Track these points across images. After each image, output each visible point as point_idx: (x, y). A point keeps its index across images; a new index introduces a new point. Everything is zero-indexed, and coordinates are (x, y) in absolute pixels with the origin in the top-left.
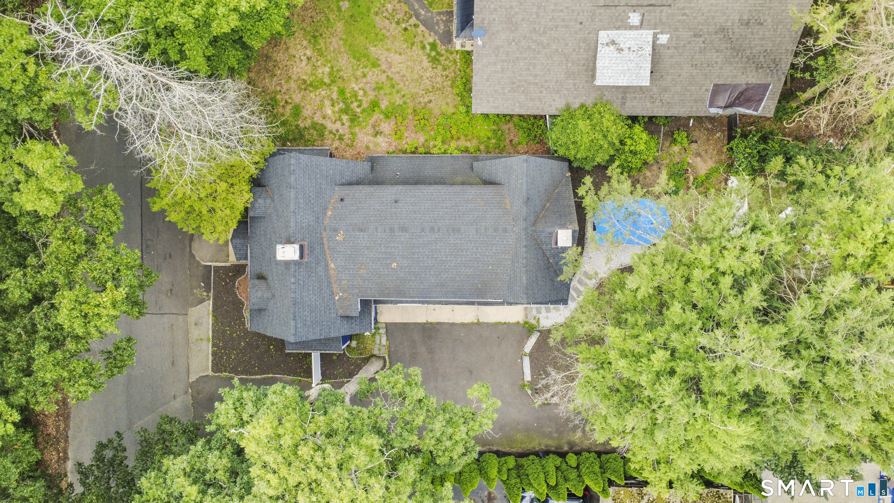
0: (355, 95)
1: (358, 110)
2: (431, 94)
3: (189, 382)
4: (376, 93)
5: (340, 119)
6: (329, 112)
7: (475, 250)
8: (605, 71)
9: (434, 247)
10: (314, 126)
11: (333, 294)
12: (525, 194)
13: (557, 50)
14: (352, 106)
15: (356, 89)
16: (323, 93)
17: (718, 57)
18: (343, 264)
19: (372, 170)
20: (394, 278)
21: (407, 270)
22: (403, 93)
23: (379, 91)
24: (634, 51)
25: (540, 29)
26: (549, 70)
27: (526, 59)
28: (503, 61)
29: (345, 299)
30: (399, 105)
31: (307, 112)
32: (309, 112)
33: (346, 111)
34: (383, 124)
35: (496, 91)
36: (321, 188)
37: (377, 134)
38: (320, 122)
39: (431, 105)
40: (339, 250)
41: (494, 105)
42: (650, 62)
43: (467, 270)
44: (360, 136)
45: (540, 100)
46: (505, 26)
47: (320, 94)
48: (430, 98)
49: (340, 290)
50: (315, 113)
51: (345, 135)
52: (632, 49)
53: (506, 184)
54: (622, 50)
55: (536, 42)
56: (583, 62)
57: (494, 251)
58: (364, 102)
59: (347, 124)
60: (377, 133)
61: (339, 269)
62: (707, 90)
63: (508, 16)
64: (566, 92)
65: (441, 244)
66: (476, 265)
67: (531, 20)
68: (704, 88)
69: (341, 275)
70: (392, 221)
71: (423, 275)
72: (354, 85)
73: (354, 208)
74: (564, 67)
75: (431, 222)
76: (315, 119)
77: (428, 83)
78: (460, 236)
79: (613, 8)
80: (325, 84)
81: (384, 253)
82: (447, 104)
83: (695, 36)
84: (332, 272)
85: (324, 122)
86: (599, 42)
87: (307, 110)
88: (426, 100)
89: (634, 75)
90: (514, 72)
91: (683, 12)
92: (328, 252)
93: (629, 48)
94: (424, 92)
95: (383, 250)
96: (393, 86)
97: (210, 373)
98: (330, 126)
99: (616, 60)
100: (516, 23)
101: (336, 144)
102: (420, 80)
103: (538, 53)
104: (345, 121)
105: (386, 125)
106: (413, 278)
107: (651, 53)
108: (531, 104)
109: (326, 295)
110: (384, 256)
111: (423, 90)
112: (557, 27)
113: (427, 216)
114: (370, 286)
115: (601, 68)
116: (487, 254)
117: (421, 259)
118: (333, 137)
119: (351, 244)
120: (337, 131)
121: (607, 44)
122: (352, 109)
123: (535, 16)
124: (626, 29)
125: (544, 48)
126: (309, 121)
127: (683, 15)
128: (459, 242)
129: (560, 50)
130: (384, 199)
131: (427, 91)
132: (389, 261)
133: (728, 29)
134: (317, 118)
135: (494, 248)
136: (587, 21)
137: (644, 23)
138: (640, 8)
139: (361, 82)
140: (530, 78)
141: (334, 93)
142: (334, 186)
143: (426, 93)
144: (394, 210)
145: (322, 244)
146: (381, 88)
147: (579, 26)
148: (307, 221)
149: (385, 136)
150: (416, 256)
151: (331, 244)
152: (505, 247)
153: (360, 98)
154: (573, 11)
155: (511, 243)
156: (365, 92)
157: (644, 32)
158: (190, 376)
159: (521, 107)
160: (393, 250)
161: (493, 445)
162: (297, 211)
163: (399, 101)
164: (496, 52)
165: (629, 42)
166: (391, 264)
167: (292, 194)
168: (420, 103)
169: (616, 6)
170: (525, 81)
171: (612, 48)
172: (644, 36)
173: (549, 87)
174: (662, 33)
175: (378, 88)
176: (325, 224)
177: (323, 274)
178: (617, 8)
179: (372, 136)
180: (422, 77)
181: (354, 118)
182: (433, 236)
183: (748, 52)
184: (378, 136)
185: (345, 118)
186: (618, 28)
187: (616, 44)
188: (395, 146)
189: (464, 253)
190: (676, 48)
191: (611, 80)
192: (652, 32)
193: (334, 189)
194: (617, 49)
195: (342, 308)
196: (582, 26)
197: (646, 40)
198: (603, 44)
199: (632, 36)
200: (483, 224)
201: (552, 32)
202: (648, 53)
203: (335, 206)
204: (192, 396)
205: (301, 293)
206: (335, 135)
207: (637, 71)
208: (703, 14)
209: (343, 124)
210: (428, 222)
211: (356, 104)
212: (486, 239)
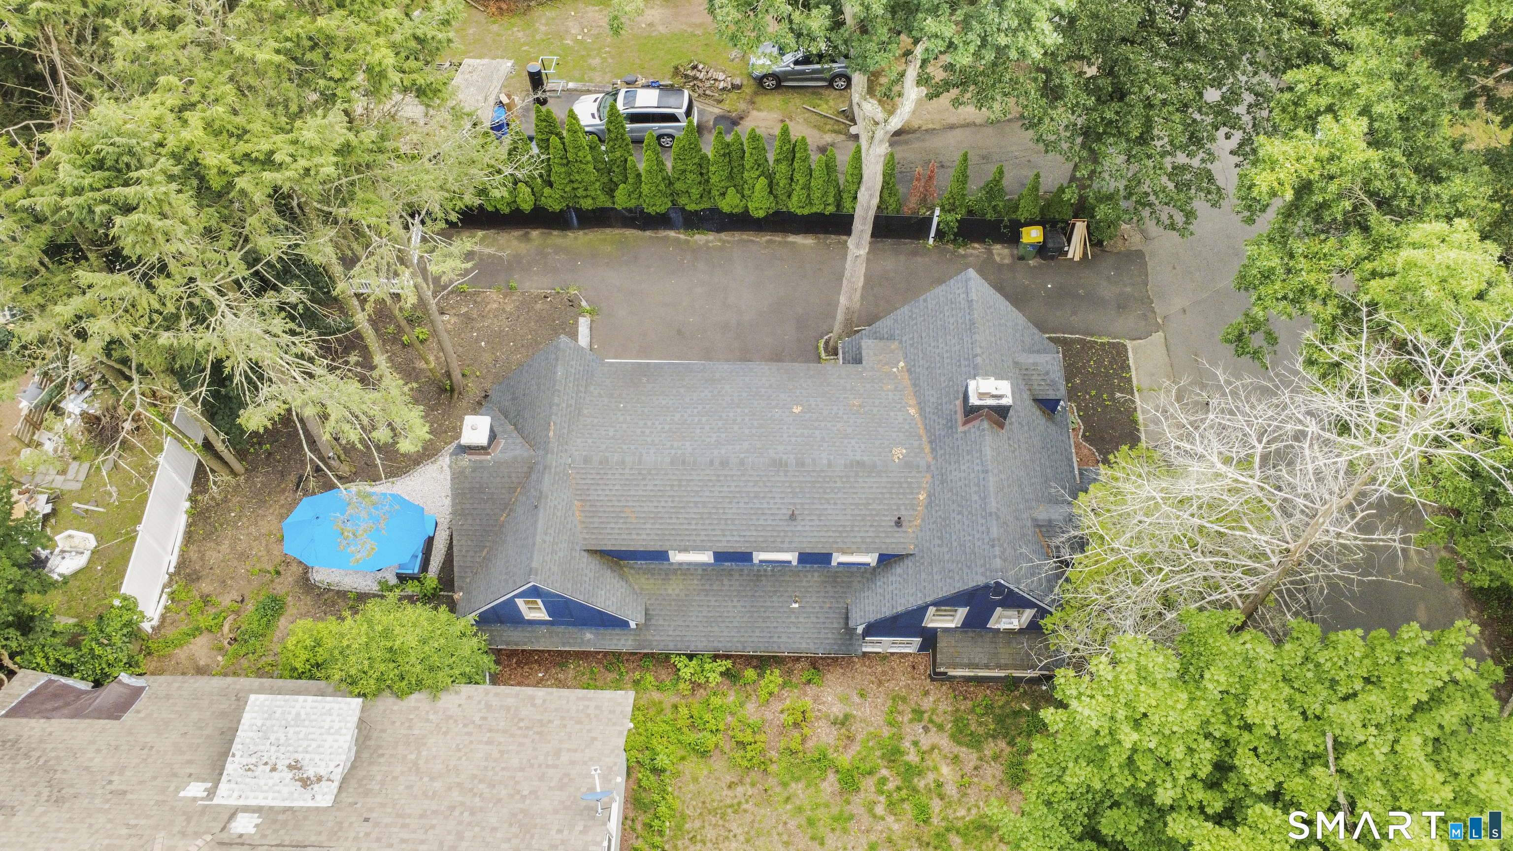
0: (891, 806)
1: (885, 772)
2: (728, 801)
3: (1164, 331)
4: (847, 809)
5: (923, 755)
6: (945, 770)
7: (647, 431)
8: (336, 726)
9: (723, 435)
10: (975, 742)
11: (909, 371)
12: (541, 516)
13: (432, 779)
14: (898, 782)
15: (890, 819)
16: (961, 812)
17: (92, 759)
18: (892, 414)
19: (847, 614)
20: (798, 391)
21: (774, 403)
22: (789, 807)
23: (841, 811)
24: (266, 764)
25: (462, 813)
26: (459, 750)
27: (503, 769)
28: (555, 766)
29: (887, 364)
30: (798, 780)
31: (993, 772)
32: (989, 772)
33: (910, 772)
34: (831, 741)
35: (580, 722)
36: (941, 538)
37: (843, 722)
38: (964, 749)
39: (728, 779)
40: (901, 435)
41: (587, 703)
42: (237, 740)
43: (664, 402)
44: (879, 719)
45: (488, 707)
46: (538, 821)
47: (969, 809)
48: (730, 793)
49: (896, 376)
50: (976, 768)
51: (911, 721)
52: (268, 768)
53: (578, 548)
54: (290, 767)
55: (475, 794)
56: (382, 760)
57: (611, 429)
58: (873, 789)
59: (907, 744)
60: (843, 724)
61: (899, 406)
62: (138, 712)
63: (528, 836)
64: (431, 717)
65: (708, 440)
66: (646, 410)
67: (477, 829)
68: (141, 715)
69: (896, 398)
70: (801, 479)
71: (745, 395)
72: (896, 827)
73: (875, 506)
74: (424, 753)
75: (726, 476)
76: (975, 756)
77: (734, 826)
78: (673, 452)
79: (286, 843)
80: (958, 832)
81: (816, 428)
82: (695, 780)
83: (125, 793)
84: (912, 402)
85: (957, 749)
86: (336, 784)
87: (994, 776)
88: (740, 789)
89: (277, 715)
90: (535, 749)
91: (133, 831)
92: (922, 431)
93: (274, 769)
94: (745, 806)
95: (817, 432)
96: (811, 822)
97: (1129, 344)
98: (944, 742)
99: (309, 746)
100: (511, 825)
101: (927, 703)
102: (752, 833)
103: (474, 777)
104: (912, 750)
105: (824, 738)
106: (763, 390)
107: (230, 759)
108: (510, 701)
109: (921, 362)
110: (816, 424)
111: (745, 811)
112: (421, 816)
113: (733, 489)
114: (842, 381)
115: (344, 731)
116: (624, 426)
117: (747, 418)
118: (934, 717)
119: (877, 443)
120: (926, 729)
121: (319, 779)
122: (898, 774)
123: (466, 834)
124: (271, 808)
125: (459, 785)
126: (986, 752)
127: (136, 825)
128: (675, 444)
129: (426, 779)
130: (817, 523)
131: (737, 808)
132: (807, 416)
133: (47, 801)
134: (970, 757)
135: (611, 433)
136: (351, 823)
137: (226, 817)
138: (227, 841)
139: (882, 832)
140: (502, 740)
141: (937, 810)
142: (916, 551)
143: (739, 803)
144: (796, 501)
145: (930, 442)
146: (835, 819)
147: (373, 816)
148: (962, 468)
149: (827, 717)
150: (755, 423)
151: (916, 444)
152: (591, 434)
153: (882, 798)
154: (378, 840)
155: (579, 440)
156: (871, 811)
157: (233, 802)
158: (1163, 340)
159: (532, 698)
160: (799, 431)
161: (651, 237)
162: (982, 476)
163: (798, 788)
164: (566, 780)
165: (271, 782)
166: (802, 412)
167: (993, 505)
168: (753, 785)
169: (278, 845)
170: (513, 736)
171: (311, 772)
172: (236, 794)
173: (465, 726)
174: (195, 799)
175: (842, 820)
176: (929, 476)
177: (927, 393)
178: (278, 842)
179: (854, 717)
180: (747, 841)
181: (893, 755)
182: (723, 452)
183: (23, 763)
184: (841, 716)
185: (912, 757)
186: (286, 810)
187: (301, 780)
188: (805, 695)
189: (667, 427)
190: (175, 775)
191: (328, 706)
192: (216, 801)
193: (916, 546)
194: (300, 769)
195: (892, 351)
196: (365, 815)
197: (233, 786)
198: (329, 780)
199: (261, 795)
200: (627, 471)
201: (434, 808)
202: (236, 759)
203: (912, 512)
204: (1154, 312)
205: (963, 347)
206: (931, 721)
207: (268, 723)
208: (91, 826)
209: (915, 743)
210: (732, 476)
211: (891, 786)
212: (625, 447)
